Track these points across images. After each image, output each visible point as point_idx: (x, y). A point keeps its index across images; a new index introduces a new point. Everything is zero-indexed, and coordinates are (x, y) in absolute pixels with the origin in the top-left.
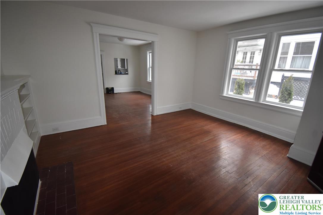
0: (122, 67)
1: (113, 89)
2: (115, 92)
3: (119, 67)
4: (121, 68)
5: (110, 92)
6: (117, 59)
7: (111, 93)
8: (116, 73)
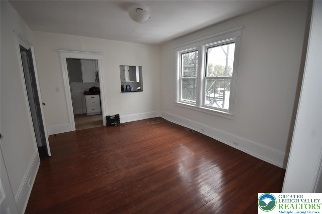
0: (130, 79)
1: (117, 117)
2: (121, 122)
3: (127, 80)
4: (129, 81)
5: (112, 124)
6: (123, 66)
7: (114, 124)
8: (123, 90)
